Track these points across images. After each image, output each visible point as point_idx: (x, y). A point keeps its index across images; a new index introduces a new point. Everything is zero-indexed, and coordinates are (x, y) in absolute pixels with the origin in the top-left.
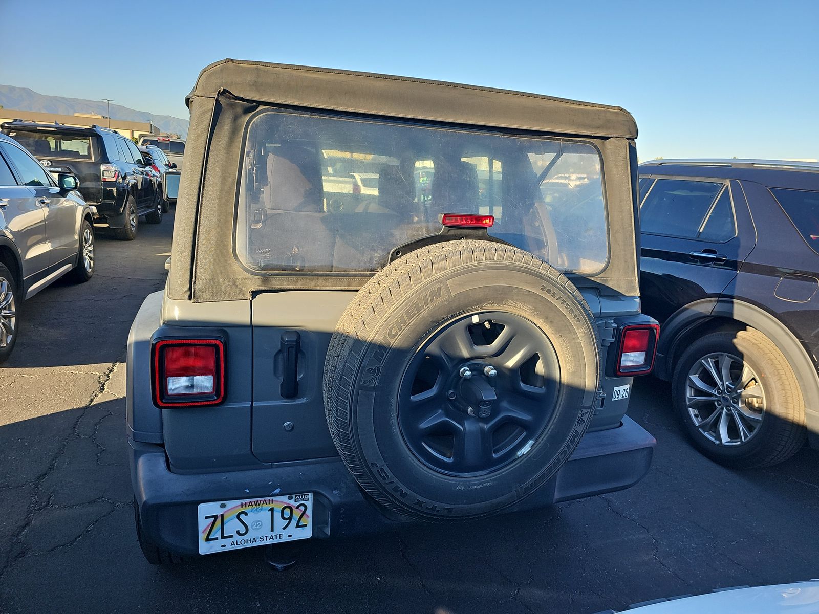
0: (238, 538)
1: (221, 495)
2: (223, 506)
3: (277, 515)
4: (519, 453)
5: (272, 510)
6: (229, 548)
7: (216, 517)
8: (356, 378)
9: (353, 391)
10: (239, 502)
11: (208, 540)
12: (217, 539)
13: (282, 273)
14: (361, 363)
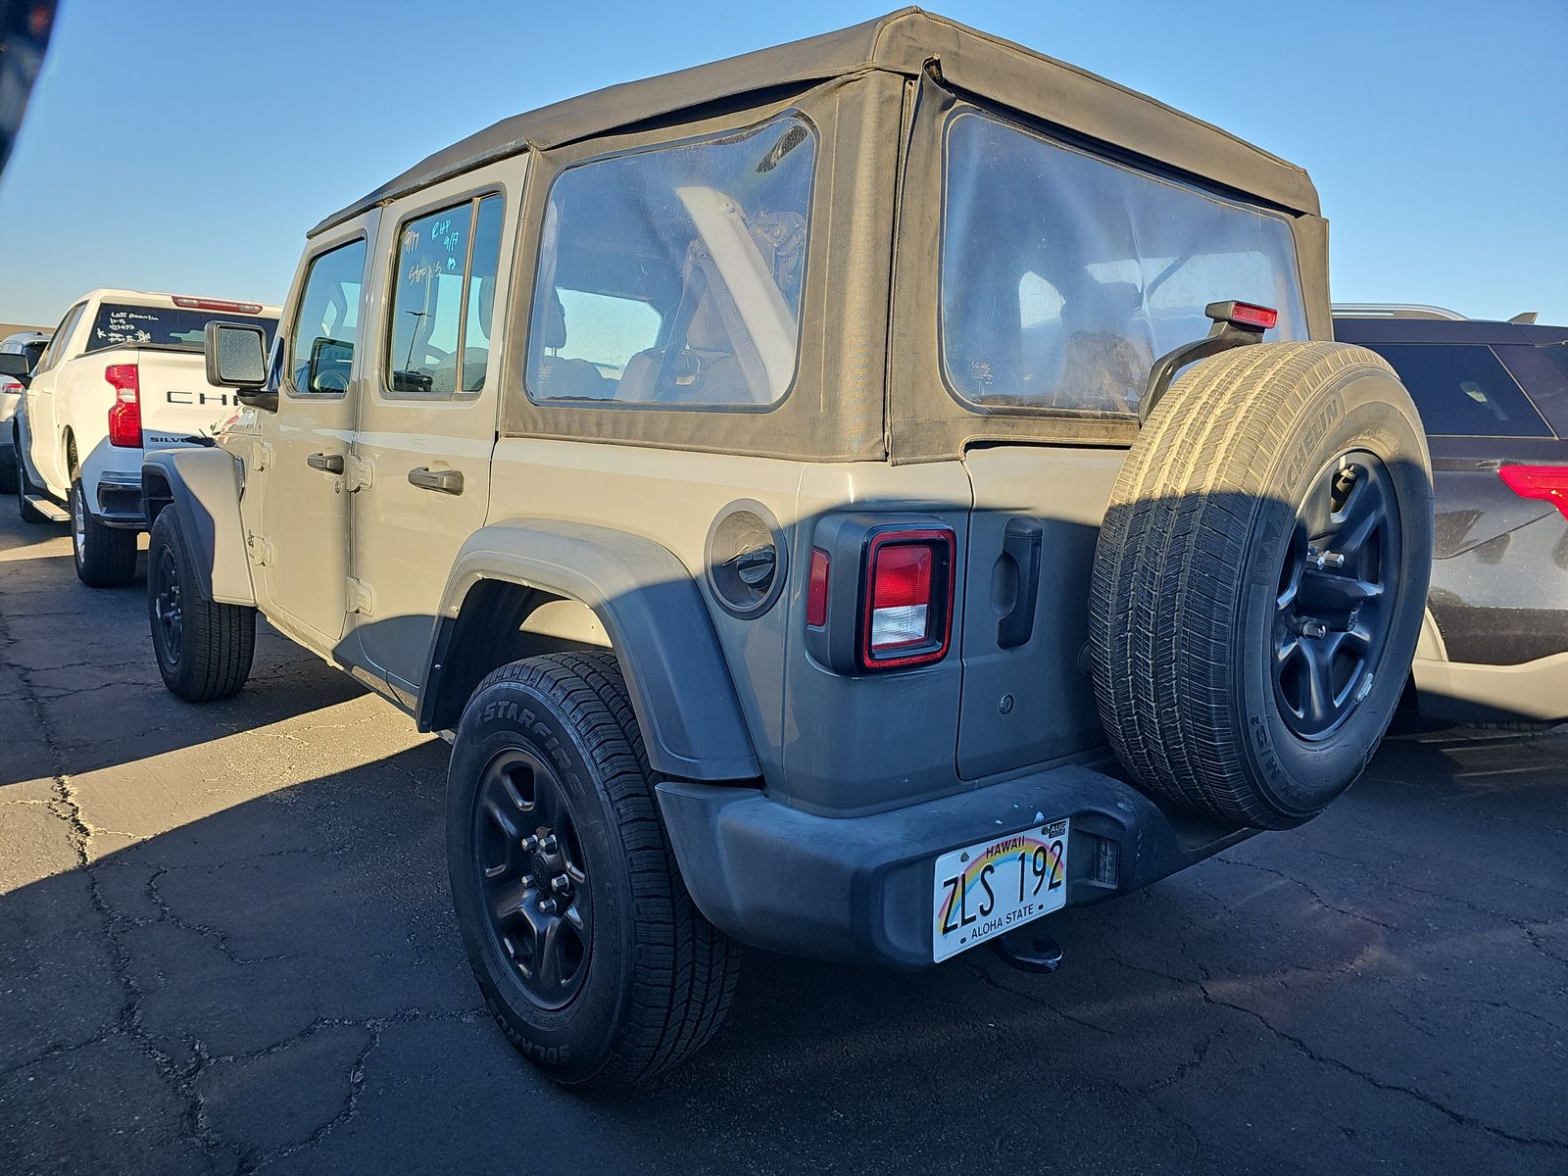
0: (981, 920)
1: (963, 836)
2: (964, 858)
3: (1029, 866)
4: (1360, 696)
5: (1022, 858)
6: (971, 943)
7: (955, 881)
8: (1246, 563)
9: (1242, 586)
10: (982, 848)
11: (946, 930)
12: (955, 926)
13: (1006, 410)
14: (1253, 535)
